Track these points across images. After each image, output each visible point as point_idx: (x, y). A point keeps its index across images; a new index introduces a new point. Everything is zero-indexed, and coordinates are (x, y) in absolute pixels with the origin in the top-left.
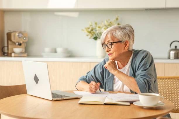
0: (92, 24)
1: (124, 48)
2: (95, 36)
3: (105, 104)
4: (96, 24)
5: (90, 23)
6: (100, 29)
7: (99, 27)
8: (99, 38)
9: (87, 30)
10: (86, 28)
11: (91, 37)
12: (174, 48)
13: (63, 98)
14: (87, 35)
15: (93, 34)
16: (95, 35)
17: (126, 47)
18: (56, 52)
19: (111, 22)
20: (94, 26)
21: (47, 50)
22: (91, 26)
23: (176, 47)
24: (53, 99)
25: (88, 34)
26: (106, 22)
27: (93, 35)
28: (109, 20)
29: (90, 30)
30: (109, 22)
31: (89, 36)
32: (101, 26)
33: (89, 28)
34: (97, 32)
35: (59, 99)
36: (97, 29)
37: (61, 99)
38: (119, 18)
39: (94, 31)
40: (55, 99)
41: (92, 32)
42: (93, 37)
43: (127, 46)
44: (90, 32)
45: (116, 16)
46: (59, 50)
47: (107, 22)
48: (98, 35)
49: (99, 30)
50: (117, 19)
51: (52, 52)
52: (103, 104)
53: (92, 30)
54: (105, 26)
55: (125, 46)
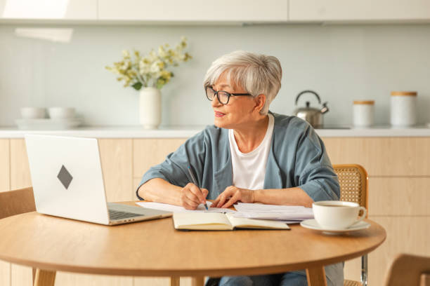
0: (129, 54)
1: (254, 109)
2: (135, 81)
3: (237, 229)
4: (137, 54)
5: (125, 53)
6: (147, 65)
7: (146, 62)
8: (146, 86)
9: (118, 67)
10: (116, 64)
11: (128, 82)
12: (304, 105)
13: (132, 219)
14: (119, 79)
15: (132, 76)
16: (137, 78)
17: (257, 108)
18: (47, 117)
19: (170, 52)
20: (134, 60)
21: (27, 112)
22: (127, 58)
23: (308, 104)
24: (110, 222)
25: (121, 76)
26: (160, 51)
27: (131, 79)
28: (167, 46)
29: (124, 68)
30: (167, 49)
31: (124, 82)
32: (151, 59)
33: (123, 64)
34: (142, 72)
35: (123, 220)
36: (142, 65)
37: (127, 220)
38: (187, 42)
39: (134, 69)
40: (115, 222)
41: (129, 72)
42: (131, 84)
43: (261, 105)
44: (125, 73)
45: (182, 38)
46: (55, 112)
47: (163, 50)
48: (143, 79)
49: (145, 68)
50: (184, 44)
51: (39, 117)
52: (232, 228)
53: (129, 68)
54: (159, 58)
55: (255, 105)
